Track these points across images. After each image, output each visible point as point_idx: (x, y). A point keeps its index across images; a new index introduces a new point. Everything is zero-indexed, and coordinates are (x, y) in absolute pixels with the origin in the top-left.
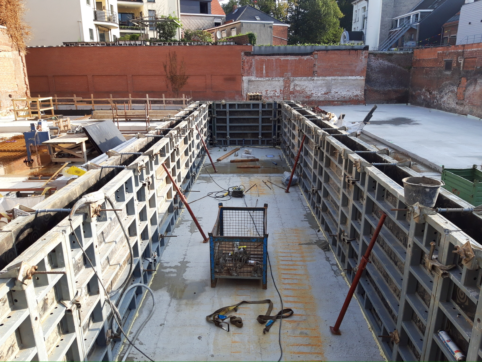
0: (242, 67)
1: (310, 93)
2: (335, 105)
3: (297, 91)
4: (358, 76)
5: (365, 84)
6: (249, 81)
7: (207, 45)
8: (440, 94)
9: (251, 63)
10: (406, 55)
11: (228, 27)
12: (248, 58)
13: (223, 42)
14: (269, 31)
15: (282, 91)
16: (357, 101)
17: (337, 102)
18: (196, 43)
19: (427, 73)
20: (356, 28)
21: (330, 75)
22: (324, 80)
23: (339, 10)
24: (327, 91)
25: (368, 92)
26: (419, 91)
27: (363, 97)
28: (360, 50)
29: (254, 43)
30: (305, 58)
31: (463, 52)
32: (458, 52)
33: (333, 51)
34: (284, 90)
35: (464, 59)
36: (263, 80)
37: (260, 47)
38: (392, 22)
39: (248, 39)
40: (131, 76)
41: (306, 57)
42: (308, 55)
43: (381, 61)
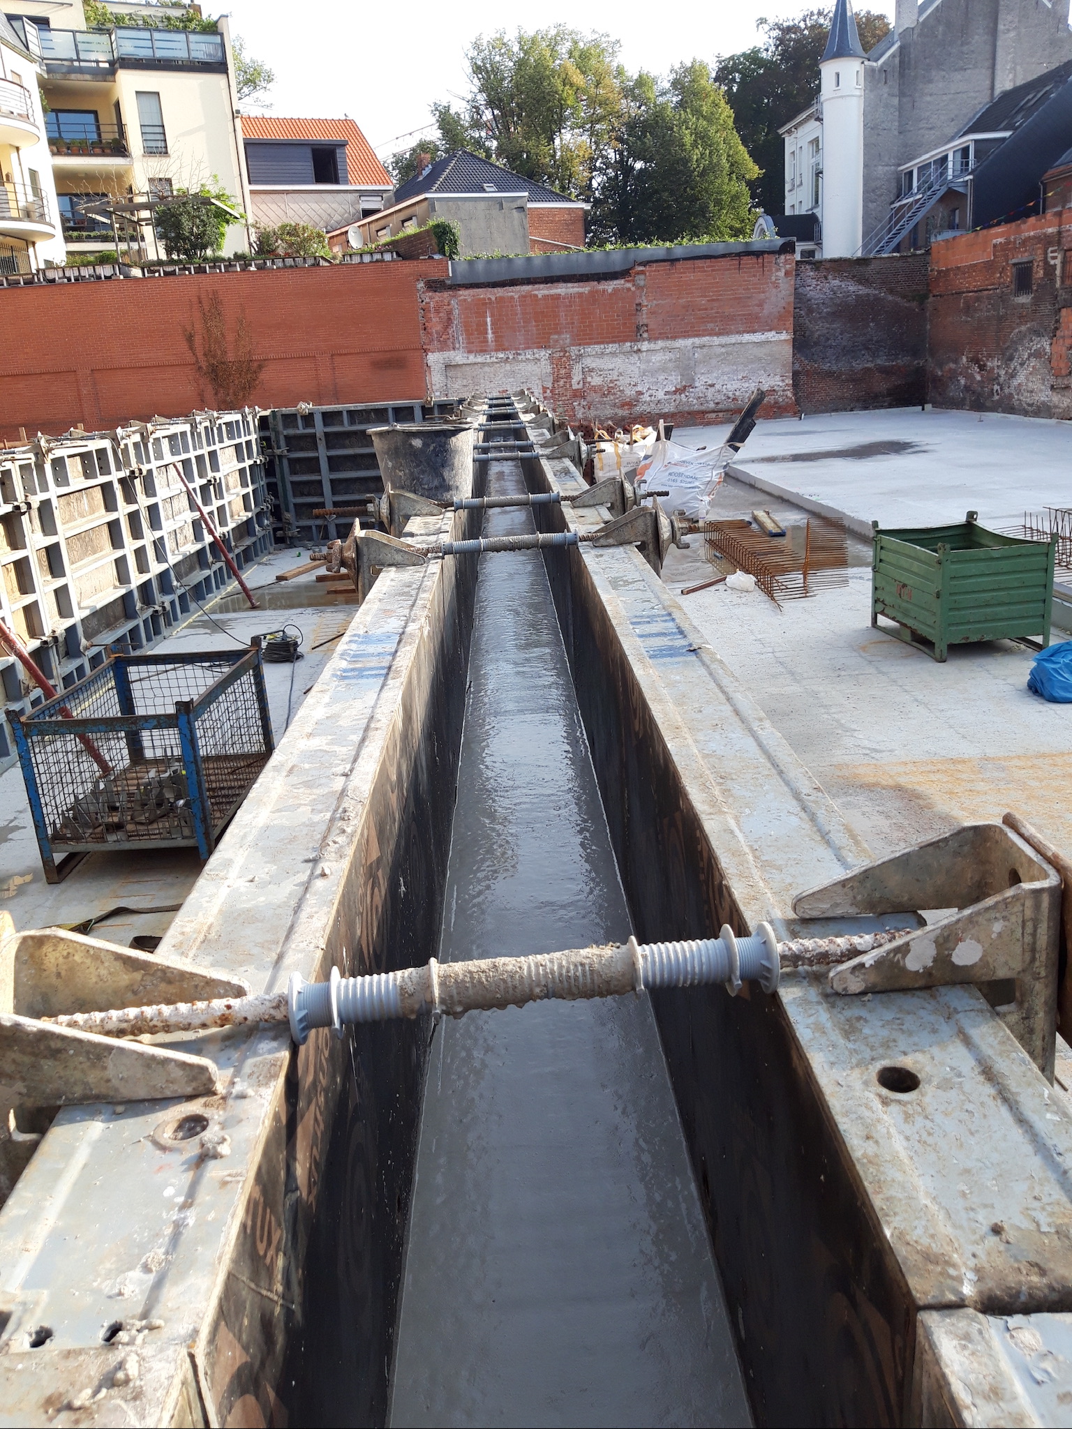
0: (421, 326)
1: (633, 392)
2: (708, 424)
3: (594, 389)
4: (771, 330)
5: (794, 355)
6: (448, 367)
7: (313, 265)
8: (1008, 366)
9: (450, 313)
10: (909, 260)
11: (395, 216)
12: (437, 296)
13: (361, 255)
14: (516, 223)
15: (548, 391)
16: (772, 407)
17: (714, 415)
18: (279, 263)
19: (968, 309)
20: (797, 207)
21: (686, 335)
22: (670, 350)
23: (747, 156)
24: (684, 383)
25: (803, 378)
26: (952, 366)
27: (789, 394)
28: (770, 253)
29: (452, 253)
30: (610, 286)
31: (1059, 233)
32: (1045, 234)
33: (689, 262)
34: (554, 387)
35: (1062, 252)
36: (488, 361)
37: (470, 263)
38: (898, 181)
39: (434, 241)
40: (89, 372)
41: (611, 283)
42: (617, 279)
43: (836, 282)
